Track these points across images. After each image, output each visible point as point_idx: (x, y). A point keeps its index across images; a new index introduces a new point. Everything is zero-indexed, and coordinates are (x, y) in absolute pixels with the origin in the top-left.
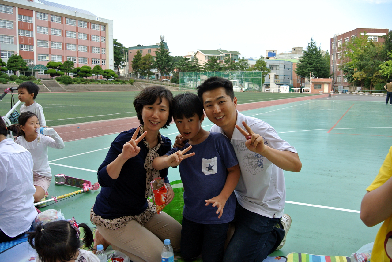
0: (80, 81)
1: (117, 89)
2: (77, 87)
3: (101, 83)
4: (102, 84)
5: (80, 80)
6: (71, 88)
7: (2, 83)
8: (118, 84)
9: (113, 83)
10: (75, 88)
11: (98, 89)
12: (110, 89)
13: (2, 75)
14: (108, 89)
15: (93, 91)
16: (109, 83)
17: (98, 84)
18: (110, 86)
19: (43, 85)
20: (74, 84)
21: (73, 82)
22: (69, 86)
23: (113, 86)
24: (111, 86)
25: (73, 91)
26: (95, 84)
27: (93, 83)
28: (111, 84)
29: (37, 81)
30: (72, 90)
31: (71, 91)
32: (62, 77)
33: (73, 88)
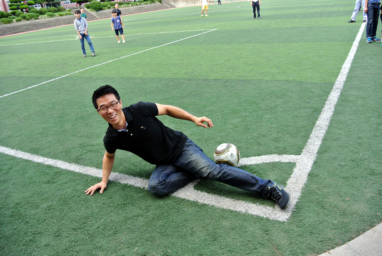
0: (109, 6)
1: (147, 9)
2: (108, 12)
3: (130, 5)
4: (132, 6)
5: (109, 4)
6: (103, 14)
7: (33, 18)
8: (147, 4)
9: (143, 3)
10: (107, 14)
11: (129, 12)
12: (141, 10)
13: (30, 9)
14: (140, 10)
15: (125, 15)
16: (138, 4)
17: (128, 6)
18: (140, 8)
19: (74, 15)
20: (104, 9)
21: (104, 8)
22: (100, 12)
23: (143, 7)
24: (142, 7)
25: (106, 18)
26: (125, 7)
27: (123, 6)
28: (140, 4)
29: (67, 11)
30: (105, 16)
31: (104, 18)
32: (91, 4)
33: (105, 14)
